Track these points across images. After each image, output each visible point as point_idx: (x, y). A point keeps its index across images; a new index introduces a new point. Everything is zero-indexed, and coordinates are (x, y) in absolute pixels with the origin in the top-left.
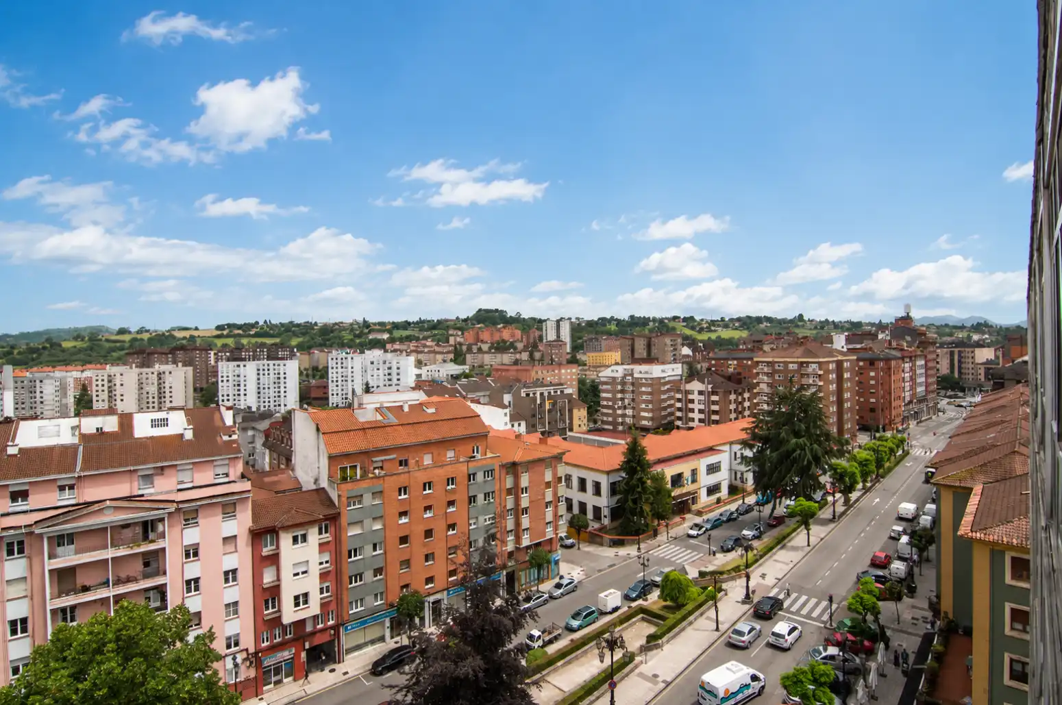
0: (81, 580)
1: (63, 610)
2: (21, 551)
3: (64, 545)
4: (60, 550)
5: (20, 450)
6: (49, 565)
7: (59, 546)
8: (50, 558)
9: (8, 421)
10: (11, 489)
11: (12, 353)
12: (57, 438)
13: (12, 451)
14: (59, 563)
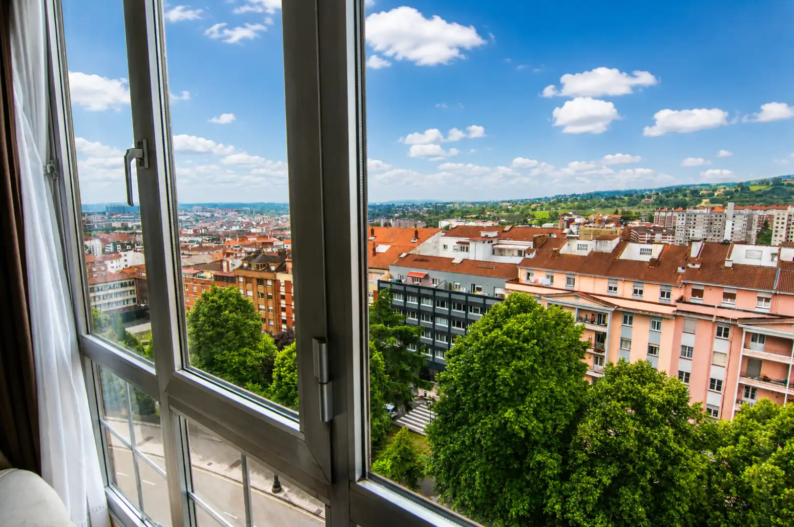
0: (765, 371)
1: (747, 387)
2: (726, 335)
3: (756, 342)
4: (752, 344)
5: (733, 264)
6: (744, 351)
7: (752, 341)
8: (745, 347)
9: (726, 243)
10: (725, 291)
11: (714, 195)
12: (759, 260)
13: (728, 264)
14: (748, 353)
